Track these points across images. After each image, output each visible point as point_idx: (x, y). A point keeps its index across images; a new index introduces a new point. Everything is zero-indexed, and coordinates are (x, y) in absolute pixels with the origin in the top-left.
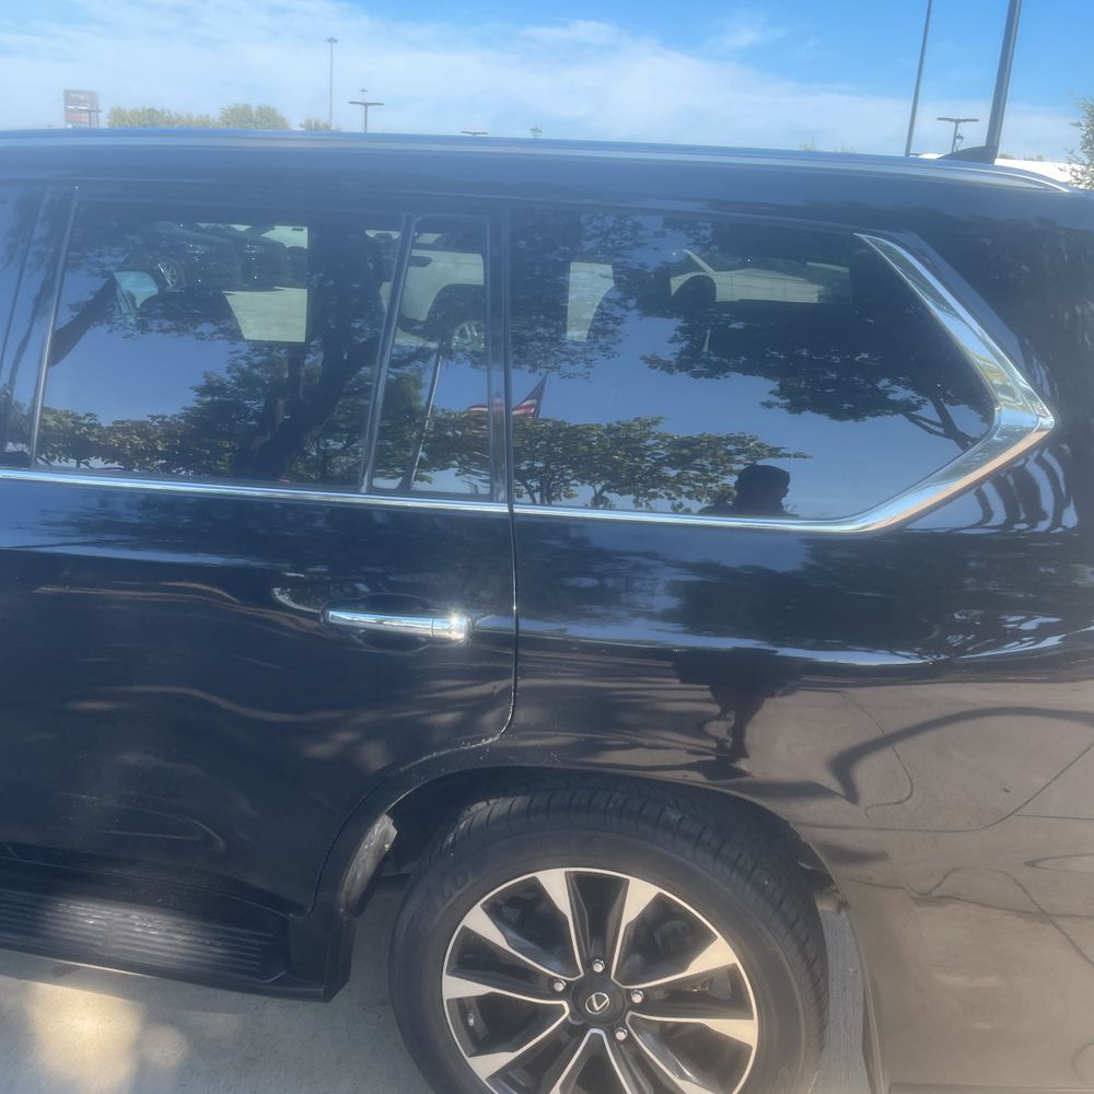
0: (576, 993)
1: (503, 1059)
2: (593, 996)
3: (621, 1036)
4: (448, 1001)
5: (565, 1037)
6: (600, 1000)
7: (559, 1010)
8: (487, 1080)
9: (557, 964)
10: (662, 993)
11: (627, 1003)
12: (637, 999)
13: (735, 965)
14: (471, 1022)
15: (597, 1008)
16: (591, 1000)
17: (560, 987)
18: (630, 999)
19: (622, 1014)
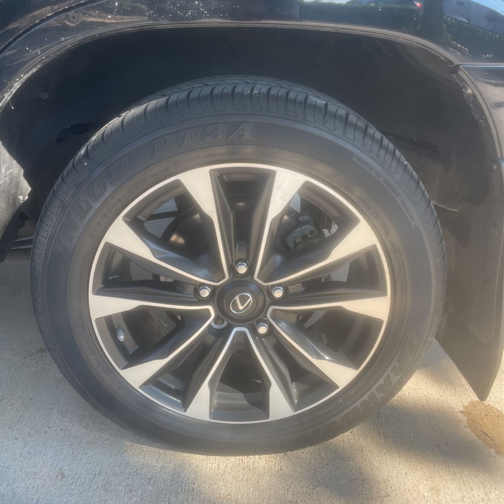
0: (220, 297)
1: (154, 366)
2: (237, 298)
3: (263, 330)
4: (97, 320)
5: (210, 339)
6: (243, 300)
7: (207, 315)
8: (140, 387)
9: (205, 272)
10: (300, 285)
11: (268, 300)
12: (278, 294)
13: (375, 247)
14: (121, 337)
15: (241, 308)
16: (235, 301)
17: (205, 293)
18: (271, 295)
19: (264, 309)
